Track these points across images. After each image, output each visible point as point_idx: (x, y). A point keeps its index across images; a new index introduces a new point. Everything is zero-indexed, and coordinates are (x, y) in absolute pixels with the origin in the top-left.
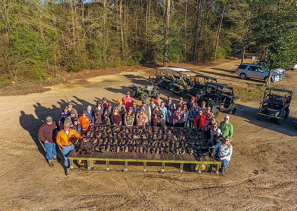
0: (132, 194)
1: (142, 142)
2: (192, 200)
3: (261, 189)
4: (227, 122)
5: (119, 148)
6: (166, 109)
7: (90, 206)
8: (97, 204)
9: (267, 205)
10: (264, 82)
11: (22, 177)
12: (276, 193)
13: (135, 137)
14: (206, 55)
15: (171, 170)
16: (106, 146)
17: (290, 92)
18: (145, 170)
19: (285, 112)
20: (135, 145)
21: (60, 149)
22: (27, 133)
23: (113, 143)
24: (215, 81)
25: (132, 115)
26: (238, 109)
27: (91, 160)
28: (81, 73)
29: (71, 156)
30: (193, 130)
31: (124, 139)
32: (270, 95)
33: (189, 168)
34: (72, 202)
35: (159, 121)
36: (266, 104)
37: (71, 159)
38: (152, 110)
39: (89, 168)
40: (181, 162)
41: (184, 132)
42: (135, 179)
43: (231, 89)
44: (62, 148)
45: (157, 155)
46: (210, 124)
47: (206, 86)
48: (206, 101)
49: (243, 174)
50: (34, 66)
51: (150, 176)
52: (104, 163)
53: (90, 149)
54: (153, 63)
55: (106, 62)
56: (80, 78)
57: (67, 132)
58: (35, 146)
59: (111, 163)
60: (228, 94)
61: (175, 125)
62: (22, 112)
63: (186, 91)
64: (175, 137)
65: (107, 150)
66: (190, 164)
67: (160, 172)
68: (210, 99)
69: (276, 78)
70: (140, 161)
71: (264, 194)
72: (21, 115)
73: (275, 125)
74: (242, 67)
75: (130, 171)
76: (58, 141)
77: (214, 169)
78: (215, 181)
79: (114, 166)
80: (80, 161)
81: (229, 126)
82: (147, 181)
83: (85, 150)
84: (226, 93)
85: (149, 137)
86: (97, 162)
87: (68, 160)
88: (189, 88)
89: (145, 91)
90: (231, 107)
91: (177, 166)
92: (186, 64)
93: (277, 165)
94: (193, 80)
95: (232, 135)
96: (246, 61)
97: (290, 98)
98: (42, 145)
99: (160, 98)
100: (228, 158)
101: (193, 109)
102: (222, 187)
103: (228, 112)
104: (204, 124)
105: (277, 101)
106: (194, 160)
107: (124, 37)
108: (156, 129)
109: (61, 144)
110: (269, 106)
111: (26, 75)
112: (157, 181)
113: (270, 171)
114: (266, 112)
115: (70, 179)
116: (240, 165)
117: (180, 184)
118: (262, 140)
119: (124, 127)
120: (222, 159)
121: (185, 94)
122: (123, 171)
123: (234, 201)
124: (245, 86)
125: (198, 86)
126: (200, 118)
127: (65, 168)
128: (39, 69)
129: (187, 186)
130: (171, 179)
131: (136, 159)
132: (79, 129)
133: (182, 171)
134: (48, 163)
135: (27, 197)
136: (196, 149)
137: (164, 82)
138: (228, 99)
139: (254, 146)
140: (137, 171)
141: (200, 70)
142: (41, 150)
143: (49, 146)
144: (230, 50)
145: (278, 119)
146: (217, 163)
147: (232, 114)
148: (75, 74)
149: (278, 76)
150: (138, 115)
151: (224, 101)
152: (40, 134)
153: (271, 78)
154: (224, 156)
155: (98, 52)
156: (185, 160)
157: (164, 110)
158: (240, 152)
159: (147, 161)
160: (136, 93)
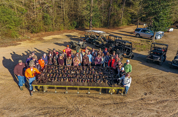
0: (71, 107)
1: (76, 76)
2: (107, 110)
3: (149, 104)
4: (128, 64)
5: (62, 79)
6: (91, 55)
7: (45, 114)
8: (49, 112)
9: (152, 114)
10: (151, 39)
11: (4, 96)
12: (158, 107)
13: (72, 72)
14: (115, 23)
15: (94, 92)
16: (55, 78)
17: (167, 45)
18: (78, 92)
19: (164, 57)
20: (72, 77)
21: (27, 79)
22: (7, 70)
23: (59, 76)
24: (120, 39)
25: (70, 59)
26: (135, 56)
27: (46, 86)
28: (39, 34)
29: (34, 84)
30: (108, 68)
31: (65, 74)
32: (154, 47)
33: (105, 91)
34: (34, 111)
35: (87, 63)
36: (152, 53)
37: (34, 86)
38: (83, 56)
39: (45, 91)
40: (100, 88)
41: (102, 70)
42: (72, 98)
43: (131, 43)
44: (28, 79)
45: (86, 83)
46: (118, 65)
47: (115, 42)
48: (115, 51)
49: (138, 95)
50: (11, 30)
51: (81, 96)
52: (53, 88)
53: (45, 80)
54: (83, 28)
55: (55, 27)
56: (39, 37)
57: (32, 70)
58: (12, 78)
59: (58, 88)
60: (129, 46)
61: (96, 65)
62: (4, 58)
63: (103, 45)
64: (96, 72)
65: (55, 80)
66: (106, 89)
67: (87, 94)
68: (118, 50)
69: (158, 37)
70: (75, 87)
71: (150, 107)
72: (3, 59)
73: (157, 66)
74: (137, 30)
75: (69, 93)
76: (26, 75)
77: (120, 92)
78: (121, 99)
79: (59, 90)
80: (39, 87)
81: (129, 66)
82: (79, 99)
83: (42, 80)
84: (128, 46)
85: (81, 73)
86: (49, 88)
87: (32, 86)
88: (105, 43)
89: (78, 45)
90: (130, 54)
91: (98, 90)
92: (103, 29)
93: (158, 90)
94: (107, 38)
95: (131, 72)
96: (140, 27)
97: (167, 49)
98: (16, 77)
99: (88, 49)
100: (129, 85)
101: (107, 56)
102: (125, 103)
103: (128, 58)
104: (114, 65)
105: (158, 51)
106: (108, 87)
107: (65, 12)
108: (85, 67)
109: (27, 77)
110: (154, 54)
111: (6, 35)
112: (85, 99)
113: (154, 93)
114: (152, 57)
115: (33, 98)
116: (136, 90)
117: (99, 101)
118: (149, 74)
119: (65, 66)
120: (125, 86)
121: (102, 47)
122: (65, 93)
123: (132, 111)
124: (139, 42)
125: (110, 42)
126: (112, 61)
127: (30, 91)
128: (14, 32)
129: (103, 102)
130: (94, 98)
131: (73, 86)
132: (39, 68)
133: (100, 93)
134: (20, 88)
135: (7, 109)
136: (109, 80)
137: (90, 39)
138: (129, 50)
139: (144, 78)
140: (73, 93)
141: (112, 32)
142: (15, 80)
143: (21, 78)
144: (130, 20)
145: (159, 62)
146: (122, 88)
147: (131, 59)
148: (35, 35)
149: (159, 36)
150: (74, 59)
151: (126, 51)
152: (15, 71)
153: (155, 37)
154: (126, 84)
155: (50, 21)
156: (103, 86)
157: (90, 56)
158: (136, 81)
159: (79, 87)
160: (72, 46)
